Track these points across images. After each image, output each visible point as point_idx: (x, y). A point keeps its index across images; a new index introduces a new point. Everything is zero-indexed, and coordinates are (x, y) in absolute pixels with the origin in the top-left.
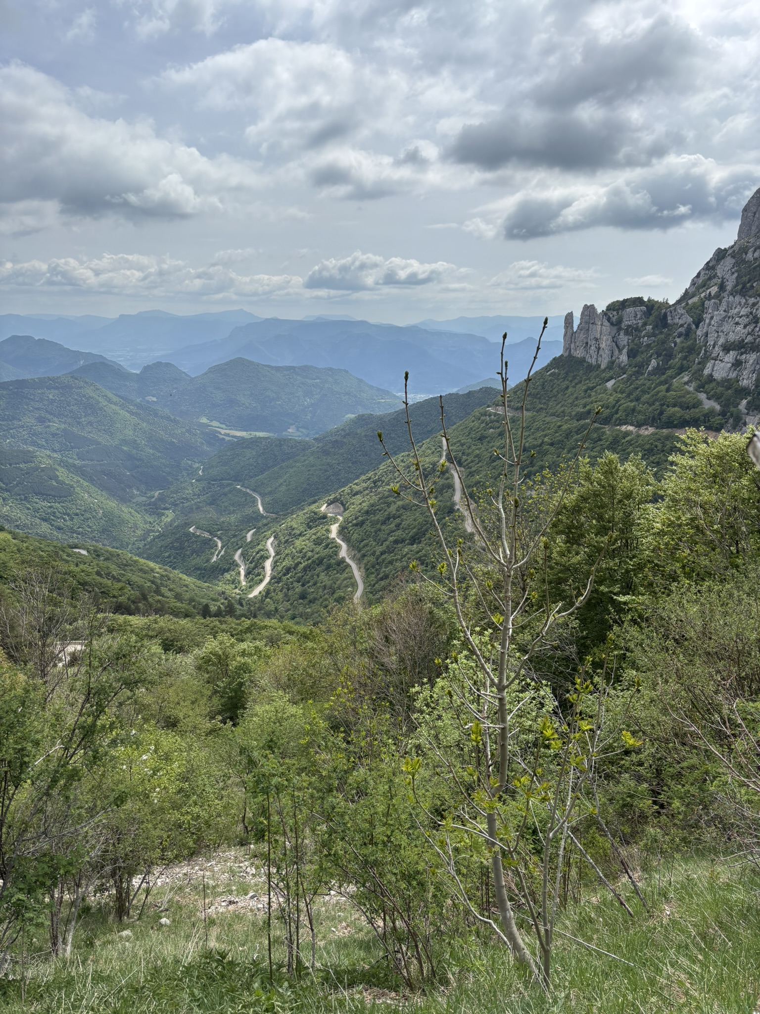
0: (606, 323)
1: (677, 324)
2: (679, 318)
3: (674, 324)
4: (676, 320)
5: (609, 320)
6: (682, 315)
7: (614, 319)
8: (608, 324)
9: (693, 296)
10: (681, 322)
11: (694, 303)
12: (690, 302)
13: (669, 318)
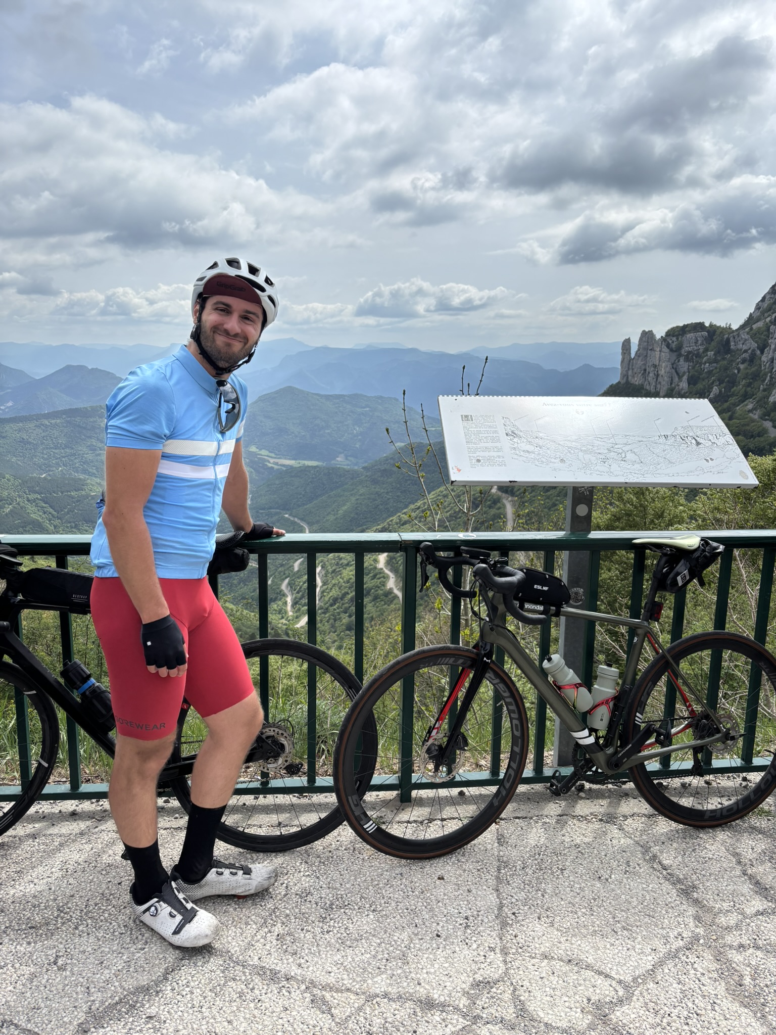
0: (665, 349)
1: (741, 350)
2: (743, 344)
3: (738, 350)
4: (740, 346)
5: (668, 346)
6: (746, 340)
7: (673, 346)
8: (667, 350)
9: (758, 320)
10: (745, 347)
11: (759, 328)
12: (754, 326)
13: (732, 343)
